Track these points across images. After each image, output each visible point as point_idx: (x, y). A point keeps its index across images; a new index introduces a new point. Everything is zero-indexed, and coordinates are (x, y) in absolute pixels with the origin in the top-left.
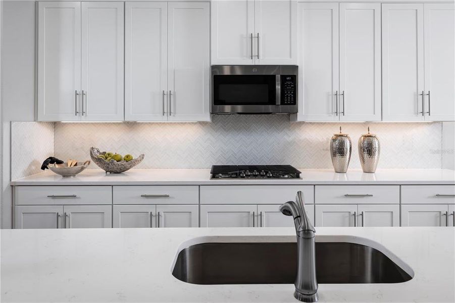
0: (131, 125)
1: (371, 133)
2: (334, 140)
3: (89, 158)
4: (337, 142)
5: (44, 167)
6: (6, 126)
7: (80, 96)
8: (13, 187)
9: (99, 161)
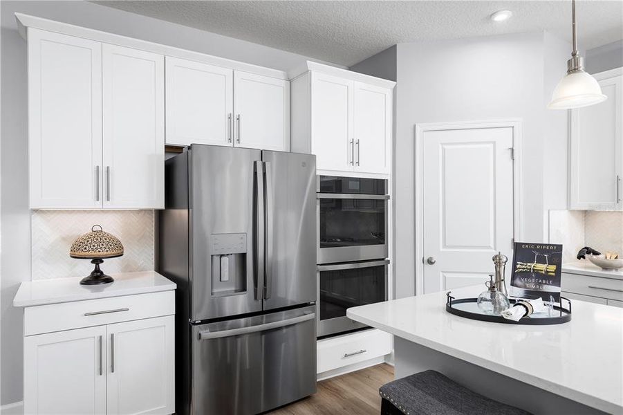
5: (579, 257)
6: (546, 214)
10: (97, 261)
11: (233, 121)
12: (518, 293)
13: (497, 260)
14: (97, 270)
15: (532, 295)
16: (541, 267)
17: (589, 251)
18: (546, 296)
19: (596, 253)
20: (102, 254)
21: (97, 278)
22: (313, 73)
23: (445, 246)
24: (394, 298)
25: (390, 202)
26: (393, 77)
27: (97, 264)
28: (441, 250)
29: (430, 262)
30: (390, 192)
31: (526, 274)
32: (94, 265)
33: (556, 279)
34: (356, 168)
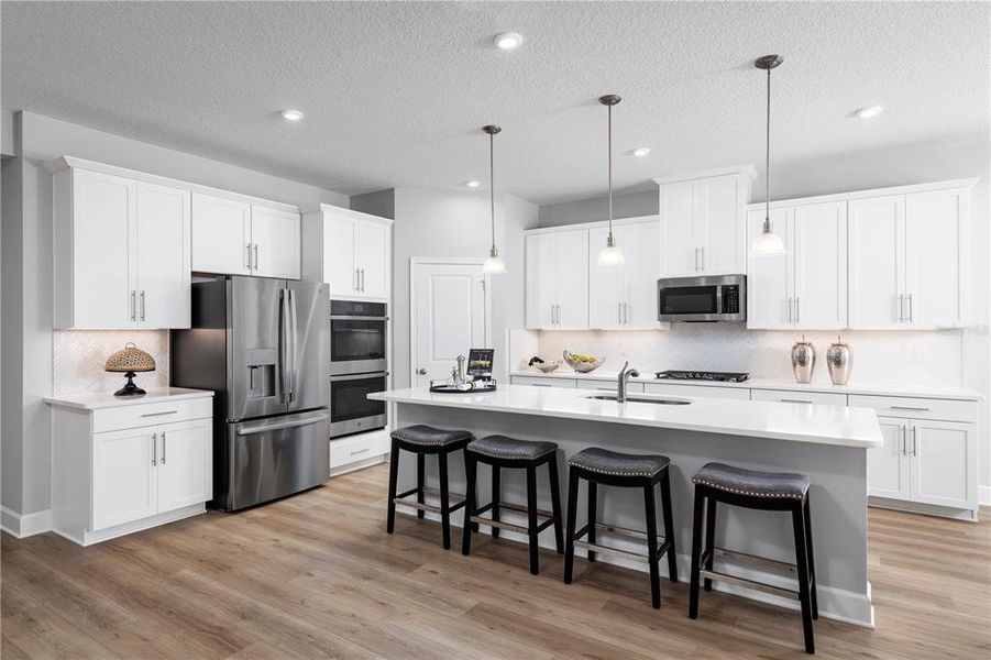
0: (597, 332)
1: (843, 341)
2: (795, 348)
3: (562, 358)
4: (798, 350)
5: (531, 364)
6: (507, 332)
7: (555, 308)
8: (511, 376)
9: (570, 362)
10: (130, 374)
11: (251, 249)
12: (471, 378)
13: (459, 360)
14: (130, 383)
15: (477, 378)
16: (483, 362)
17: (536, 359)
18: (484, 379)
19: (541, 362)
20: (134, 367)
21: (130, 390)
22: (325, 213)
23: (434, 359)
24: (393, 389)
25: (389, 322)
26: (391, 216)
27: (130, 378)
28: (432, 362)
29: (423, 372)
30: (389, 315)
31: (475, 367)
32: (127, 379)
33: (489, 369)
34: (361, 294)
